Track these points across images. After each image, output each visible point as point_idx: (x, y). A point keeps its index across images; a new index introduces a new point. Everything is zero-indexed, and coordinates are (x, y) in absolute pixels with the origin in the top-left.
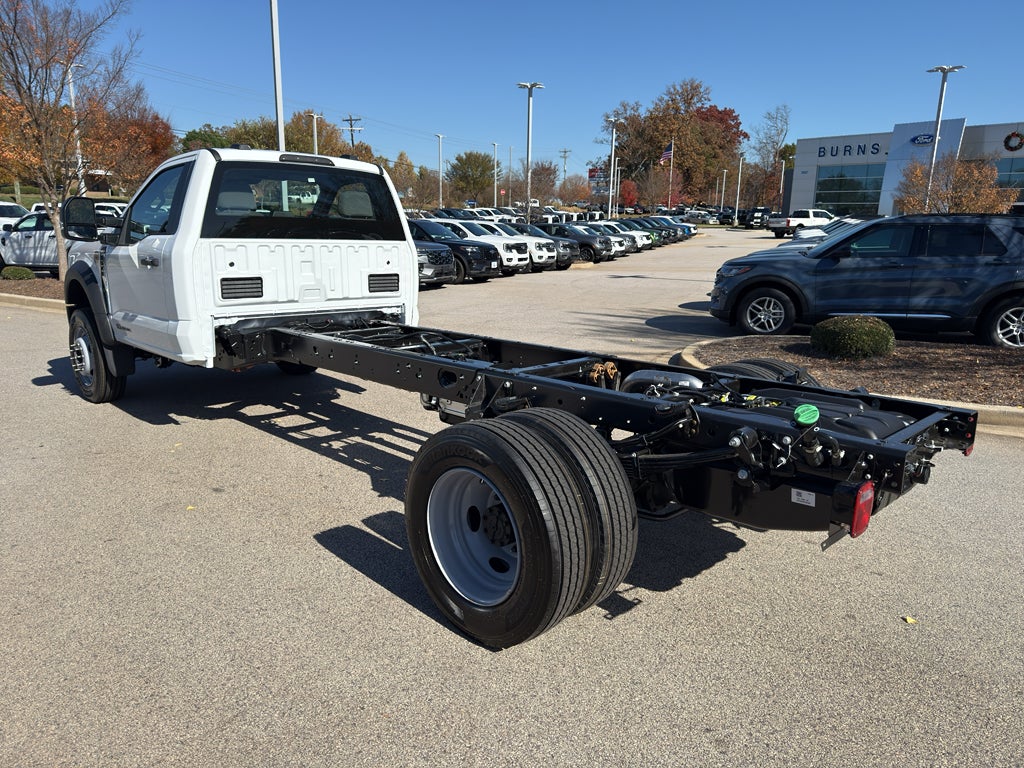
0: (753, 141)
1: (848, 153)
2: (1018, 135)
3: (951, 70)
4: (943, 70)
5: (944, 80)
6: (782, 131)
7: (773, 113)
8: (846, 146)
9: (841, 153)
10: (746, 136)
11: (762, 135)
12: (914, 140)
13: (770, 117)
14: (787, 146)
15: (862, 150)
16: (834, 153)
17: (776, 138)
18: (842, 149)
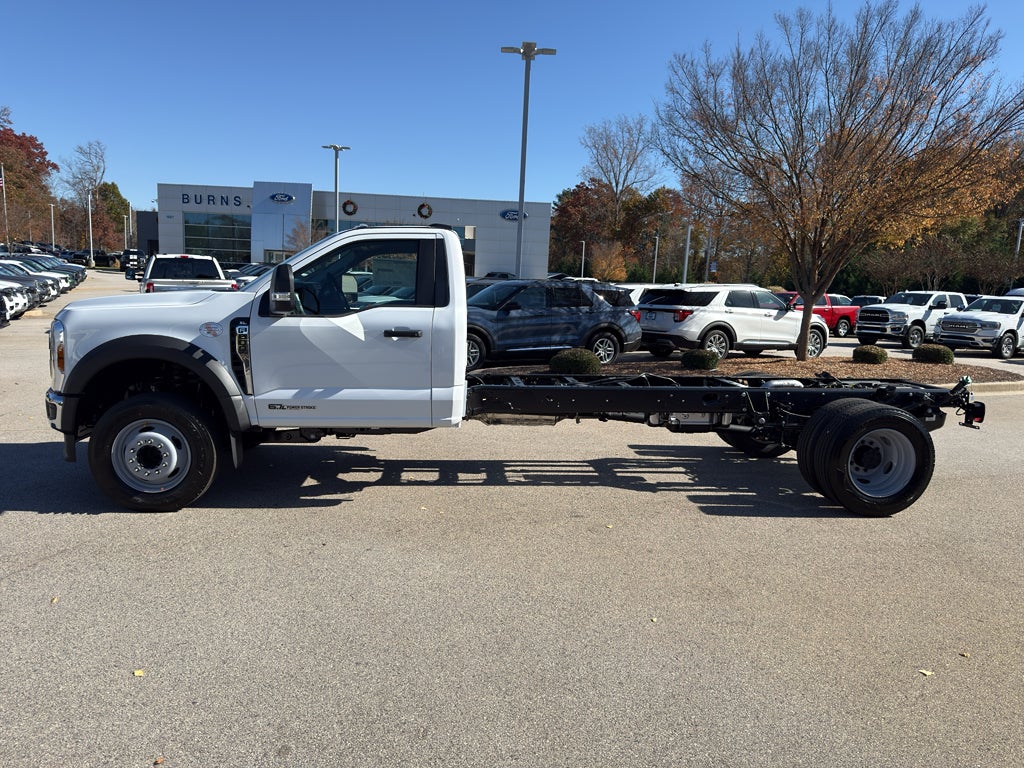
0: (65, 173)
1: (211, 202)
2: (352, 203)
3: (341, 149)
4: (335, 148)
5: (337, 157)
6: (98, 168)
7: (85, 147)
8: (210, 195)
9: (205, 201)
10: (55, 167)
11: (75, 169)
12: (273, 197)
13: (81, 150)
14: (105, 184)
15: (225, 201)
16: (199, 201)
17: (93, 175)
18: (205, 198)
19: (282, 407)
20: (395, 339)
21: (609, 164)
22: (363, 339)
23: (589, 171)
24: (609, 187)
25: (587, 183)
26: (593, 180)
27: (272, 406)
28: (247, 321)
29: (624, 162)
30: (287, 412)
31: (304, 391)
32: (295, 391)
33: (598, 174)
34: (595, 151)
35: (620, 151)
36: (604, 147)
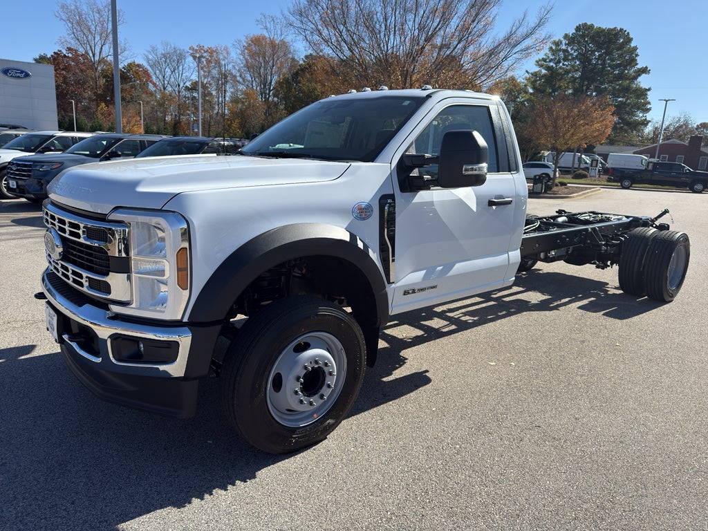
19: (414, 291)
20: (494, 207)
21: (85, 38)
22: (475, 210)
23: (66, 41)
24: (85, 56)
25: (64, 52)
26: (69, 49)
27: (406, 293)
28: (392, 197)
29: (97, 38)
30: (418, 295)
31: (430, 271)
32: (425, 271)
33: (74, 44)
34: (70, 25)
35: (93, 27)
36: (78, 23)
